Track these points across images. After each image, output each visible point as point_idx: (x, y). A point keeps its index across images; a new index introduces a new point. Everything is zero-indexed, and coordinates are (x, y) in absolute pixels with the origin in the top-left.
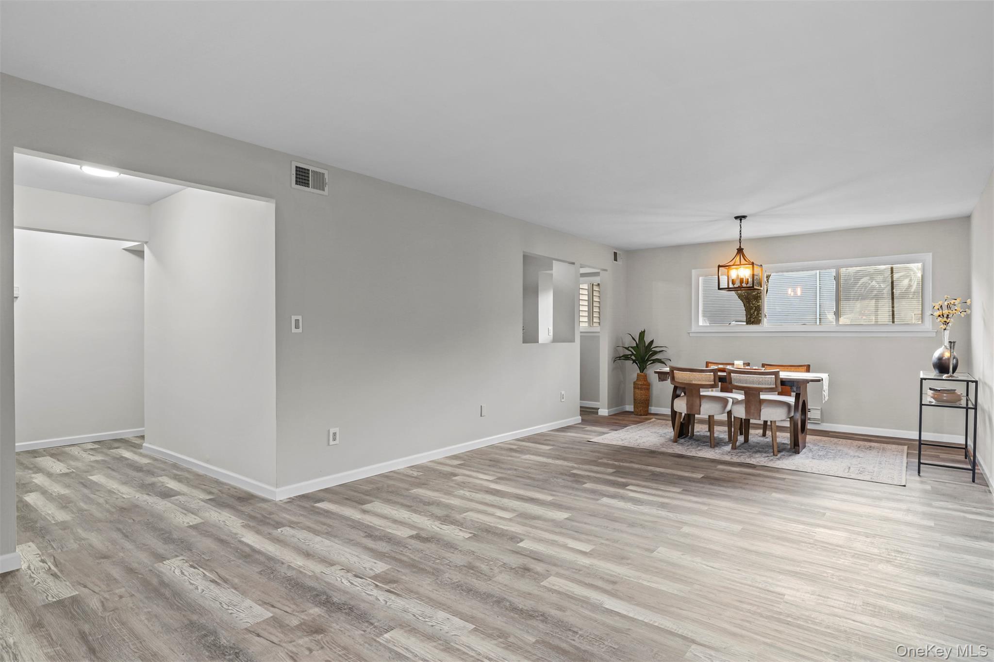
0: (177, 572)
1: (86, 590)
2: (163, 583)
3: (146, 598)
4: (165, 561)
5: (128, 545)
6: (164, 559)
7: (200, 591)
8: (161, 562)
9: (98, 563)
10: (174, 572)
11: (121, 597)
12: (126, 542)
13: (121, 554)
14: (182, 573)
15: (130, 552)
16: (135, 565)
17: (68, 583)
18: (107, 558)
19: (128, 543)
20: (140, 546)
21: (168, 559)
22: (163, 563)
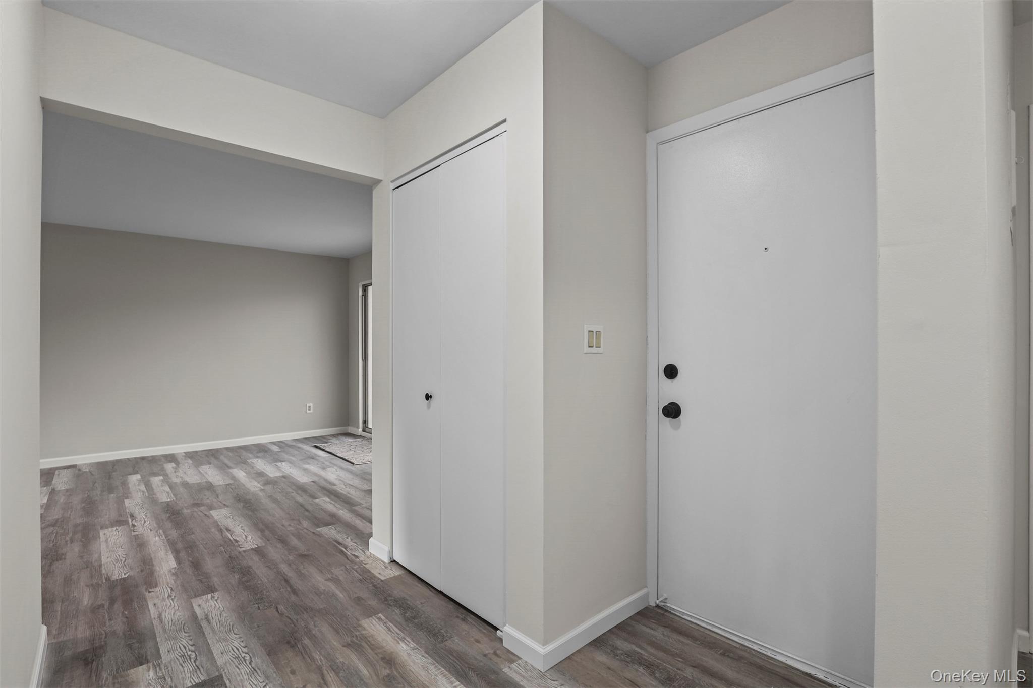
0: (249, 538)
1: (312, 531)
2: (262, 531)
3: (274, 524)
4: (256, 548)
5: (284, 567)
6: (256, 550)
7: (240, 526)
8: (259, 547)
9: (309, 551)
10: (252, 538)
11: (290, 525)
12: (286, 573)
13: (291, 558)
14: (246, 537)
15: (283, 560)
16: (279, 545)
17: (326, 536)
18: (303, 555)
19: (284, 570)
20: (274, 566)
21: (252, 549)
22: (257, 546)
